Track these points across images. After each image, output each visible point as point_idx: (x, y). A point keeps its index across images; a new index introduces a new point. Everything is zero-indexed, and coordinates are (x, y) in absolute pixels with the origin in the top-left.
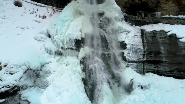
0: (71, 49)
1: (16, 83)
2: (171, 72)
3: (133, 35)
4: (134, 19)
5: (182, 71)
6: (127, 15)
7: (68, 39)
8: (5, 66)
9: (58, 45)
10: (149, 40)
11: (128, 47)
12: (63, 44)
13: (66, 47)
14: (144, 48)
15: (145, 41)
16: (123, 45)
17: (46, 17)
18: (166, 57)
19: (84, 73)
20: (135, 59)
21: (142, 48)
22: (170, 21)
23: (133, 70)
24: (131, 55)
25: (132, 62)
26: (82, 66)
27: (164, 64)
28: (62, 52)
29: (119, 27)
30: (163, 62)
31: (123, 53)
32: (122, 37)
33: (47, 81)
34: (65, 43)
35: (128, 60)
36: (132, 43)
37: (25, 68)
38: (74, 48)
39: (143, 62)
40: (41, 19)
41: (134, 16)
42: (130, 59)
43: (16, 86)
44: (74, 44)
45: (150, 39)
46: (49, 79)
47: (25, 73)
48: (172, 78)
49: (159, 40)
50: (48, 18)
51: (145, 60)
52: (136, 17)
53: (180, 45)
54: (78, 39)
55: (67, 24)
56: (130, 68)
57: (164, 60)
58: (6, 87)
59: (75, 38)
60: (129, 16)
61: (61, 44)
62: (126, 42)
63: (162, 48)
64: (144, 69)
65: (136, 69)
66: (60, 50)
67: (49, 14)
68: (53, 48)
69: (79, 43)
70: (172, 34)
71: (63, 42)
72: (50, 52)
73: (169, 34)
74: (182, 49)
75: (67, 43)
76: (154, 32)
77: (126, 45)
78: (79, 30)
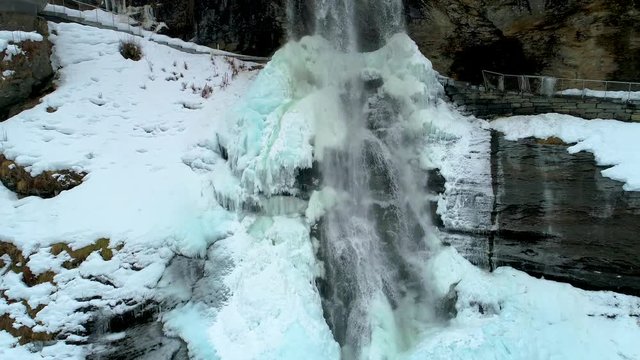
0: (286, 194)
1: (150, 294)
2: (565, 267)
3: (466, 150)
4: (473, 96)
5: (598, 268)
6: (452, 82)
7: (276, 167)
8: (120, 247)
9: (249, 184)
10: (511, 169)
11: (449, 186)
12: (264, 182)
13: (273, 189)
14: (495, 192)
15: (501, 172)
16: (436, 182)
17: (211, 91)
18: (556, 223)
19: (322, 263)
20: (468, 226)
21: (489, 192)
22: (582, 105)
23: (460, 257)
24: (456, 210)
25: (460, 232)
26: (316, 243)
27: (548, 244)
28: (260, 204)
29: (424, 124)
30: (547, 237)
31: (434, 205)
32: (435, 157)
33: (223, 287)
34: (270, 179)
35: (447, 227)
36: (460, 177)
37: (167, 252)
38: (293, 191)
39: (491, 236)
40: (197, 98)
41: (474, 87)
42: (453, 223)
43: (149, 301)
44: (292, 181)
45: (516, 165)
46: (228, 280)
47: (168, 265)
48: (569, 286)
49: (544, 169)
50: (217, 94)
51: (495, 228)
52: (481, 88)
53: (601, 187)
54: (304, 166)
55: (272, 118)
56: (453, 249)
57: (550, 231)
58: (127, 302)
59: (295, 166)
60: (459, 85)
61: (257, 182)
62: (445, 172)
63: (548, 195)
64: (491, 255)
65: (469, 254)
66: (256, 198)
67: (219, 80)
68: (237, 192)
69: (307, 178)
70: (584, 151)
71: (263, 176)
72: (228, 205)
73: (573, 150)
74: (604, 200)
75: (275, 180)
76: (531, 143)
77: (443, 180)
78: (306, 140)
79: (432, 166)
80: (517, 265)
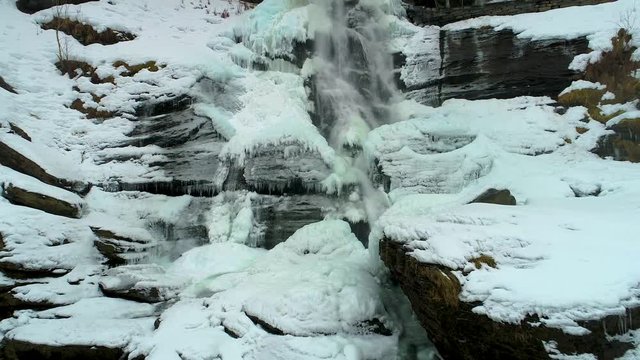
0: (286, 58)
1: (186, 91)
2: (491, 89)
3: (422, 38)
4: (428, 16)
5: (514, 85)
6: (412, 7)
7: (280, 37)
8: (164, 66)
9: (258, 49)
10: (454, 44)
11: (408, 59)
12: (270, 47)
13: (276, 51)
14: (442, 58)
15: (446, 46)
16: (399, 59)
17: (228, 16)
18: (484, 68)
19: (312, 103)
20: (423, 80)
21: (439, 58)
22: (505, 8)
23: (419, 104)
24: (414, 74)
25: (419, 87)
26: (308, 90)
27: (481, 79)
28: (266, 62)
29: (390, 24)
30: (481, 75)
31: (398, 75)
32: (399, 45)
33: (238, 101)
34: (274, 43)
35: (408, 86)
36: (415, 53)
37: (200, 74)
38: (291, 56)
39: (438, 83)
40: (218, 18)
41: (428, 9)
42: (412, 81)
43: (184, 96)
44: (291, 49)
45: (458, 43)
46: (241, 98)
47: (198, 81)
48: (494, 99)
49: (477, 42)
50: (233, 17)
51: (442, 77)
52: (433, 9)
53: (517, 43)
54: (300, 39)
55: (277, 15)
56: (413, 100)
57: (481, 71)
58: (168, 95)
59: (294, 36)
60: (417, 8)
61: (265, 46)
62: (406, 51)
63: (480, 54)
64: (440, 95)
65: (425, 100)
66: (263, 57)
67: (236, 10)
68: (250, 55)
69: (302, 50)
70: (505, 29)
71: (269, 42)
72: (242, 63)
73: (497, 29)
74: (518, 49)
75: (278, 46)
76: (468, 33)
77: (405, 57)
78: (302, 24)
79: (398, 50)
80: (458, 96)
